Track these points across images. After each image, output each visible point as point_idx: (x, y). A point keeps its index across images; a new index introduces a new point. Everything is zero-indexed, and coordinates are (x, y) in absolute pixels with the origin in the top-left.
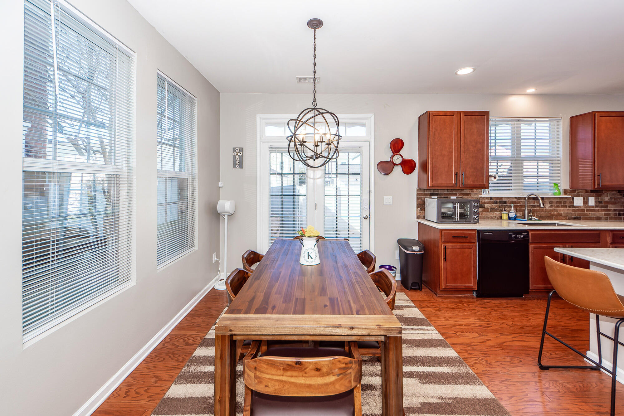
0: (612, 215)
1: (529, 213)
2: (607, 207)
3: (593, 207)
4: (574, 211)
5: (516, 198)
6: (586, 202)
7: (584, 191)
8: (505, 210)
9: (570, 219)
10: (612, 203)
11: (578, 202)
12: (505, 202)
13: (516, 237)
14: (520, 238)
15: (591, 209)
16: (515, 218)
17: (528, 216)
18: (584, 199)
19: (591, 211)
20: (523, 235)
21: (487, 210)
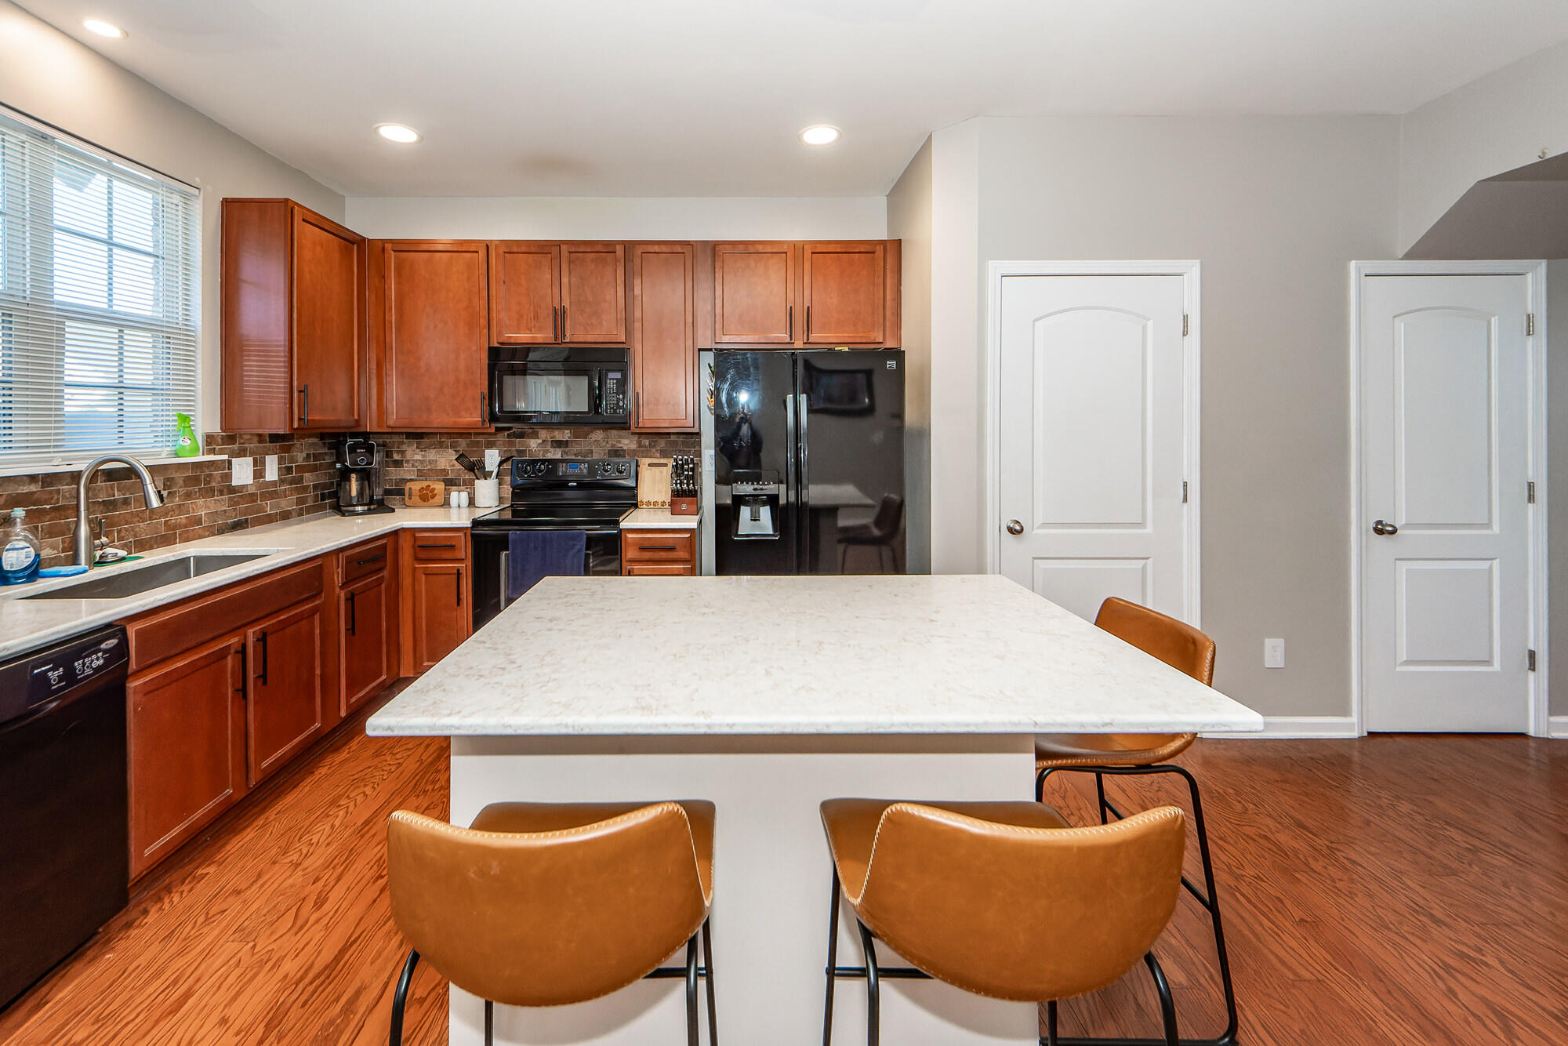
0: (310, 503)
1: (95, 535)
2: (301, 479)
3: (273, 483)
4: (233, 503)
5: (33, 478)
6: (259, 474)
7: (256, 439)
9: (222, 531)
10: (314, 469)
11: (242, 472)
13: (70, 676)
14: (88, 672)
15: (269, 491)
16: (32, 573)
17: (92, 548)
18: (255, 461)
19: (273, 495)
20: (105, 651)
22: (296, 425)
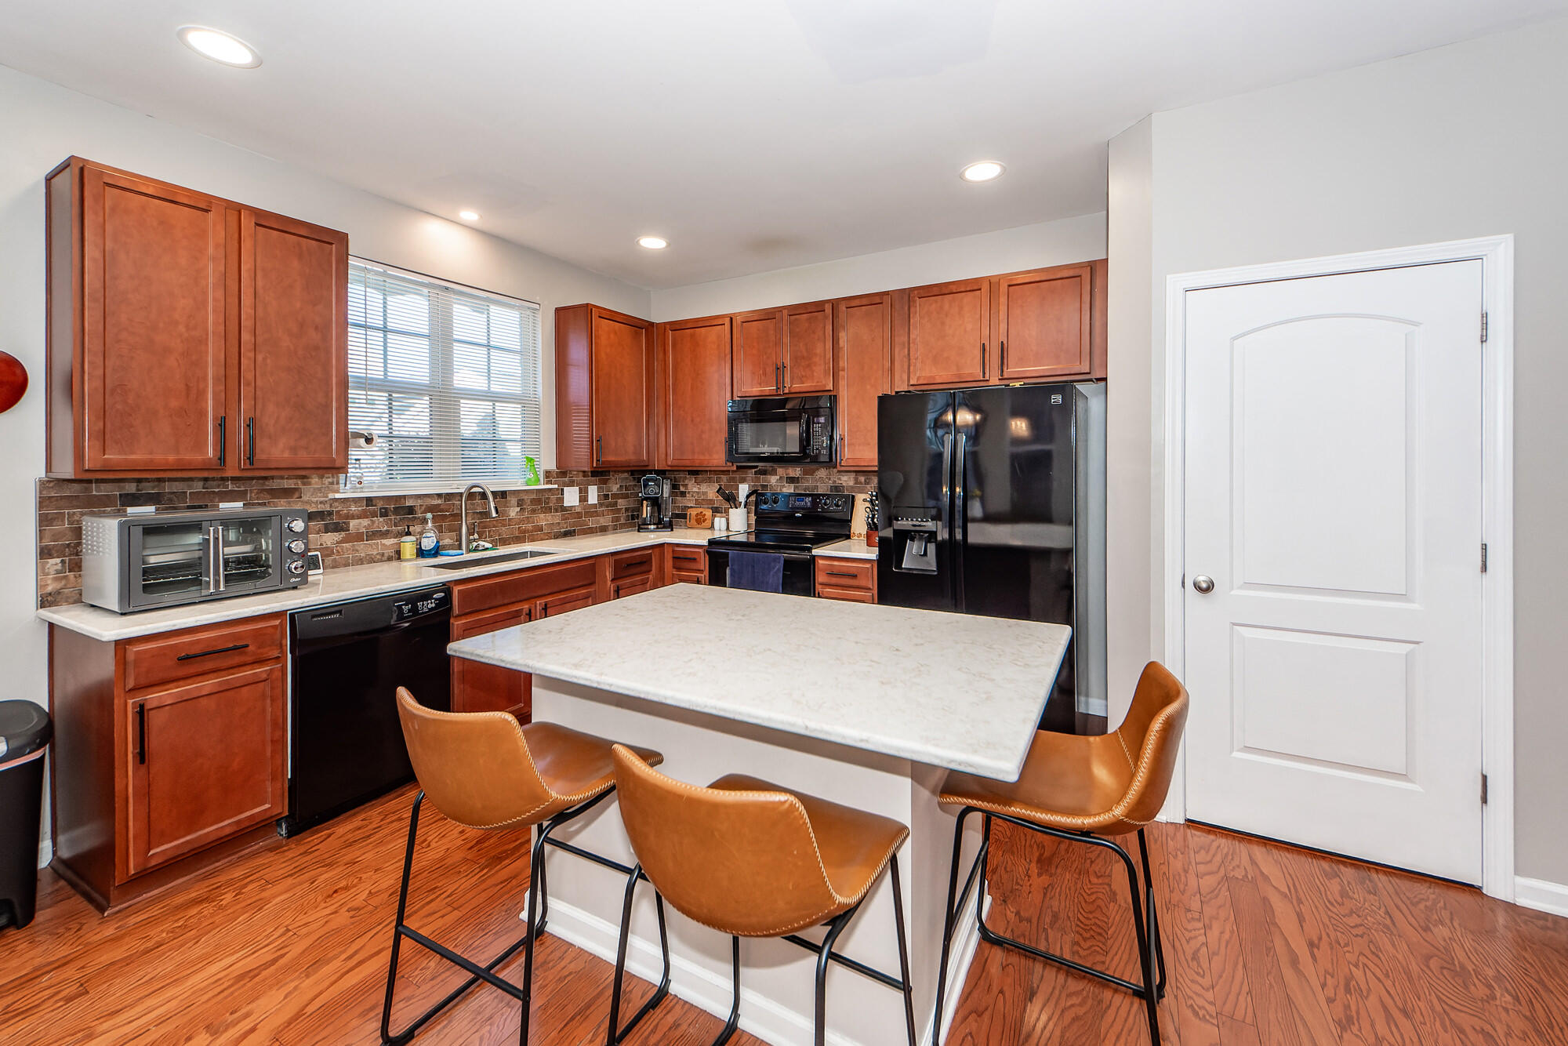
0: (623, 521)
1: (470, 533)
2: (616, 503)
3: (594, 506)
4: (564, 519)
5: (439, 495)
6: (583, 498)
7: (581, 474)
8: (408, 534)
9: (557, 536)
10: (625, 496)
11: (571, 497)
12: (411, 510)
13: (414, 610)
14: (426, 610)
15: (591, 512)
16: (436, 552)
17: (469, 542)
18: (580, 490)
19: (596, 514)
20: (436, 599)
21: (359, 537)
22: (595, 465)
